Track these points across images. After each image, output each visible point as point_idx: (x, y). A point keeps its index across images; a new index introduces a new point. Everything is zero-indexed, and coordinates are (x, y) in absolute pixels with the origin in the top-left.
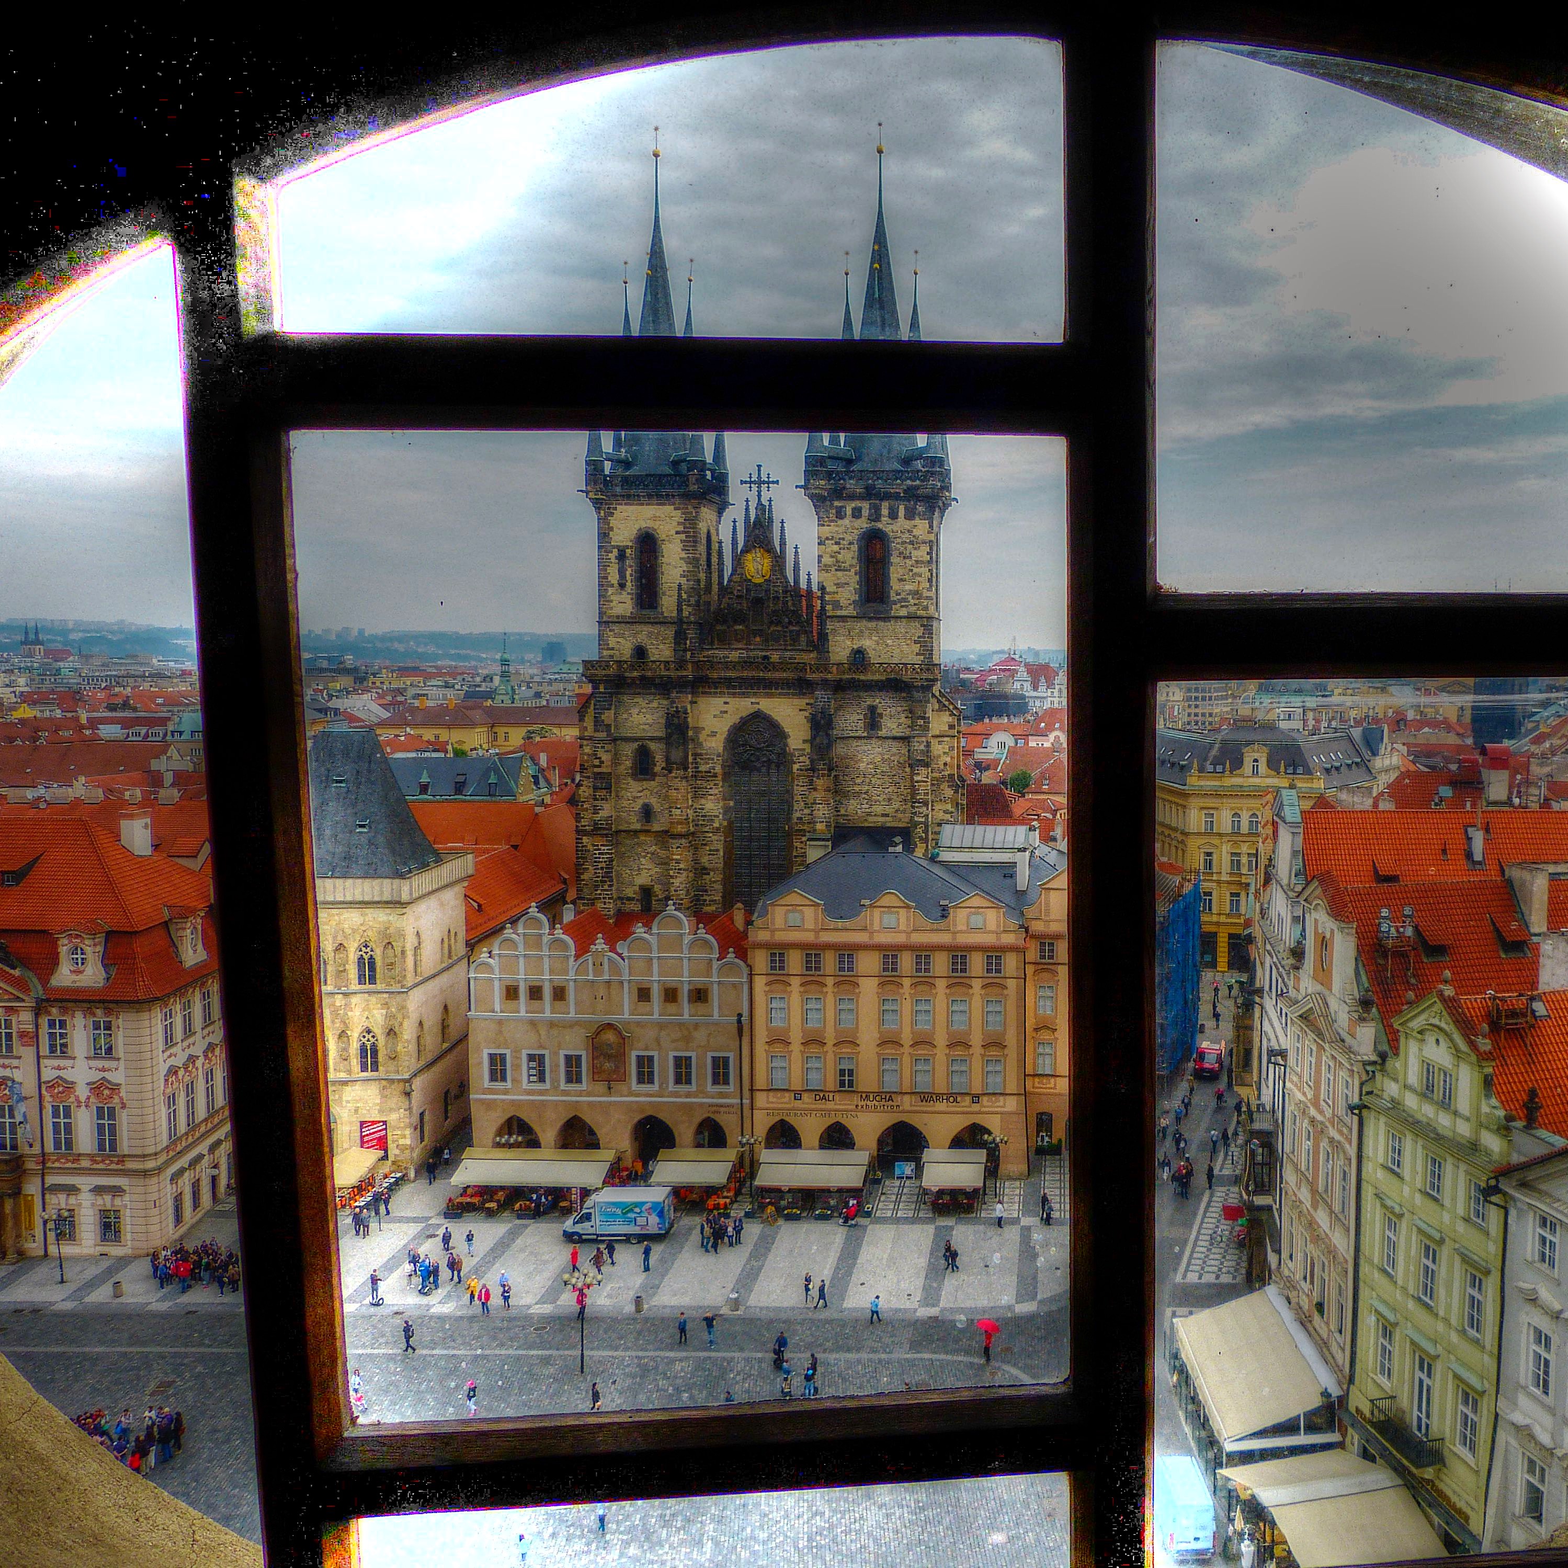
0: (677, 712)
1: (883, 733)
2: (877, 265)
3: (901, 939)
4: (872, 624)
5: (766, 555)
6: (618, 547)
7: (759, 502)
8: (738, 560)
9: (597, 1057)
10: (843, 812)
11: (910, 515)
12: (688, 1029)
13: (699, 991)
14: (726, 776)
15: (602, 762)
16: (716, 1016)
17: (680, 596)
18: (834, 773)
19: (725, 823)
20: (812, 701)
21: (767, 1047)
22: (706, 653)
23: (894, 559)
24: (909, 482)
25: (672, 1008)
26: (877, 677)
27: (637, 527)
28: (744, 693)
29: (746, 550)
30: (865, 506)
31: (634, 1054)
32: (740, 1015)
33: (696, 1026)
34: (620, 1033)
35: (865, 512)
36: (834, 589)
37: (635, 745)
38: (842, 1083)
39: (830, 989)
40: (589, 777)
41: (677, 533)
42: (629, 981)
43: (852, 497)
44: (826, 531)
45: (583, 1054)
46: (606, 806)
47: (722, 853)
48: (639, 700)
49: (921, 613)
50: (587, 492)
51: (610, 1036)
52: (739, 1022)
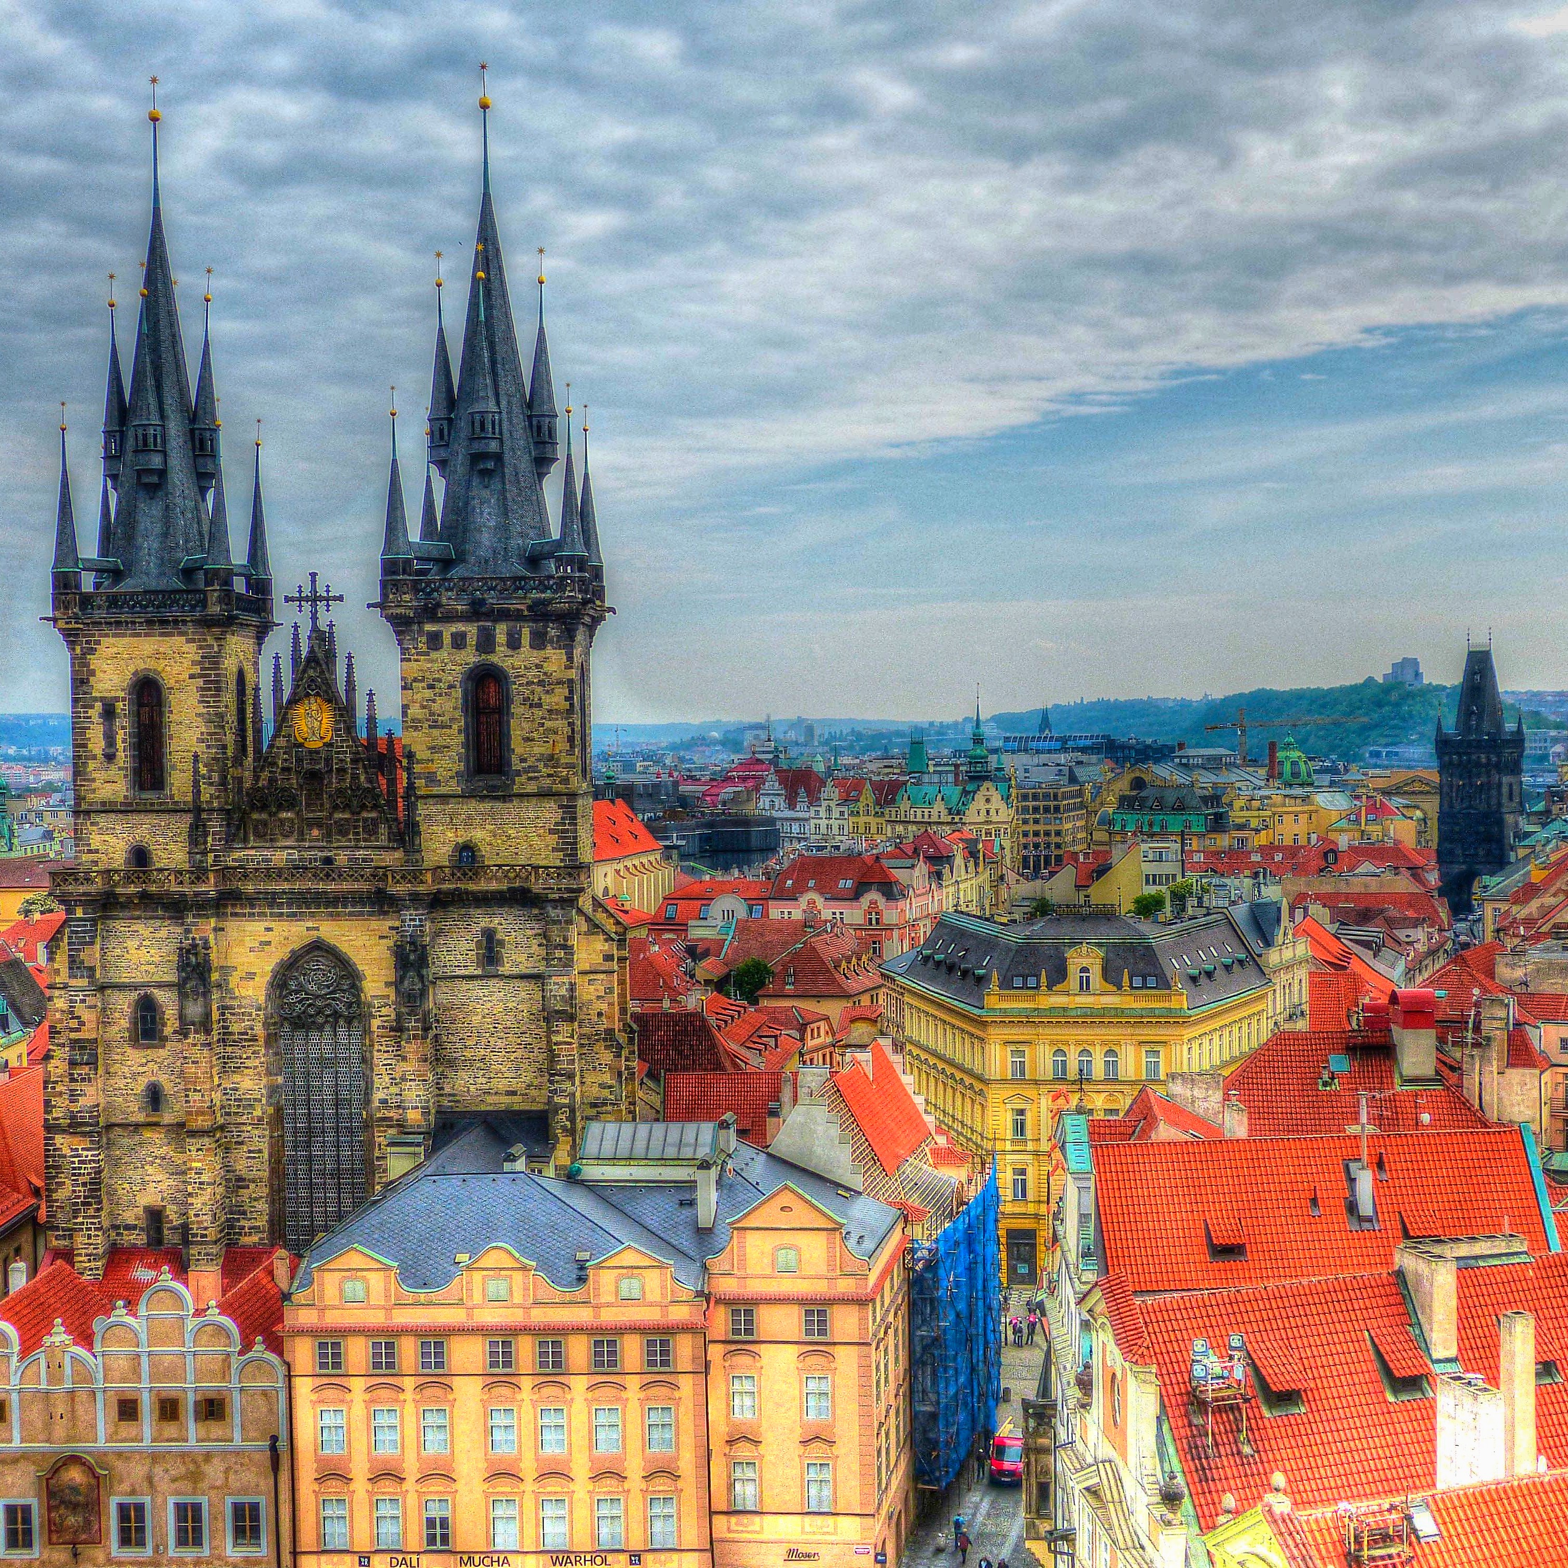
0: (194, 946)
1: (506, 969)
2: (481, 274)
3: (514, 1317)
4: (486, 806)
5: (325, 706)
6: (102, 699)
7: (315, 628)
8: (283, 714)
9: (57, 1507)
10: (447, 1090)
11: (539, 641)
12: (194, 1462)
13: (210, 1402)
14: (271, 1039)
15: (82, 1024)
16: (237, 1440)
17: (196, 771)
18: (431, 1034)
19: (271, 1110)
20: (397, 924)
21: (316, 1487)
22: (236, 855)
23: (517, 709)
24: (535, 595)
25: (171, 1429)
26: (494, 886)
27: (132, 669)
28: (294, 915)
29: (294, 700)
30: (471, 630)
31: (113, 1503)
32: (274, 1439)
33: (208, 1457)
34: (91, 1469)
35: (472, 640)
36: (426, 755)
37: (134, 995)
38: (431, 1539)
39: (408, 1395)
40: (63, 1045)
41: (192, 677)
42: (105, 1390)
43: (451, 617)
44: (414, 668)
45: (34, 1502)
46: (90, 1090)
47: (266, 1156)
48: (139, 927)
49: (560, 787)
50: (55, 620)
51: (75, 1475)
52: (273, 1448)
